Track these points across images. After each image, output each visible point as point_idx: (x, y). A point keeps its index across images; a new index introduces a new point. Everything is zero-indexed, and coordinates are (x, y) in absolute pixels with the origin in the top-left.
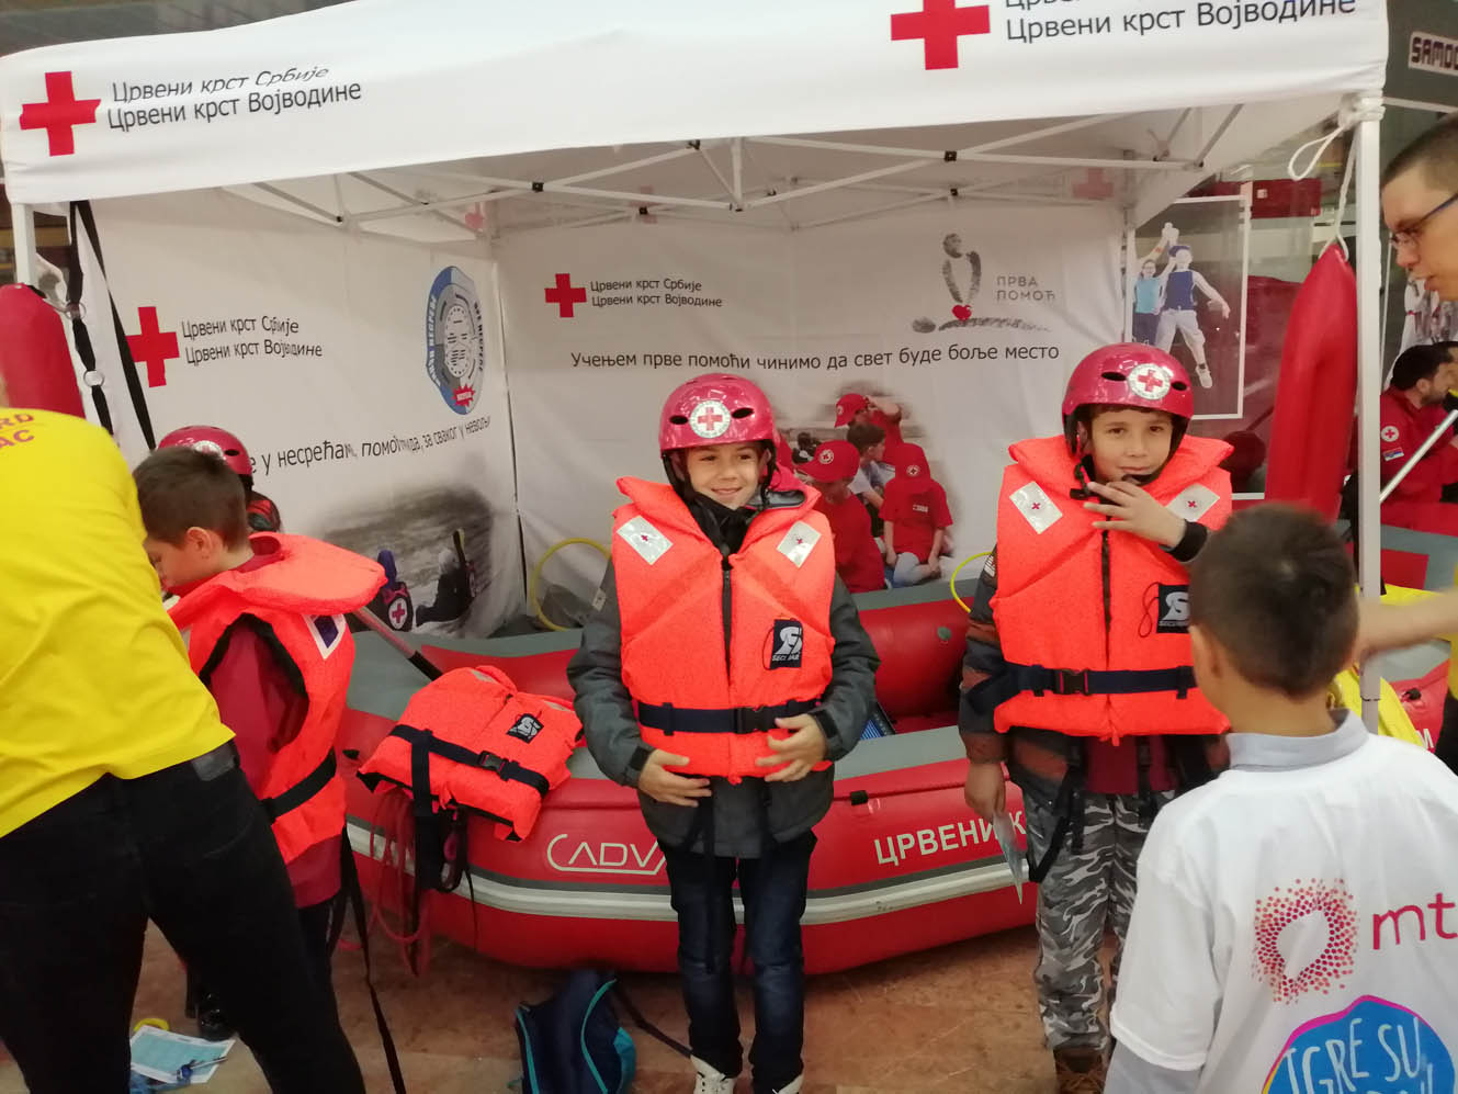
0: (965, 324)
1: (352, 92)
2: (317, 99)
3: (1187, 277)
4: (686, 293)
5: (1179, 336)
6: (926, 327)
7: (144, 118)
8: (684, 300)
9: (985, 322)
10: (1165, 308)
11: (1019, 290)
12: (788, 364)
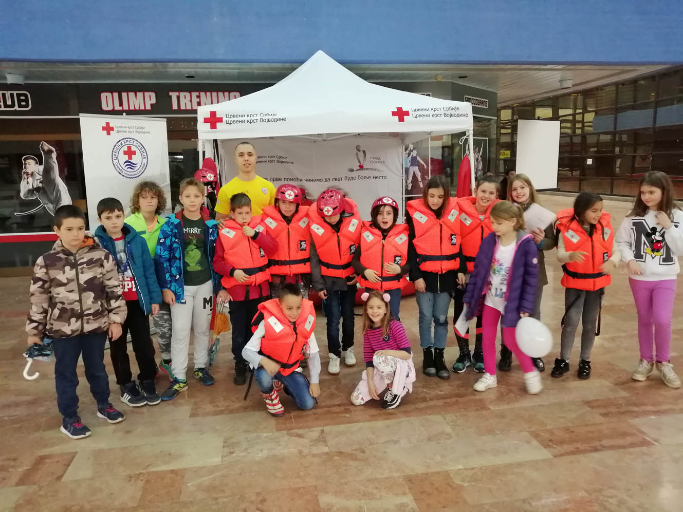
0: (362, 170)
1: (284, 119)
2: (276, 120)
3: (416, 157)
4: (283, 160)
5: (414, 173)
6: (352, 170)
7: (234, 122)
8: (283, 162)
9: (367, 169)
10: (411, 166)
11: (376, 160)
12: (314, 181)
